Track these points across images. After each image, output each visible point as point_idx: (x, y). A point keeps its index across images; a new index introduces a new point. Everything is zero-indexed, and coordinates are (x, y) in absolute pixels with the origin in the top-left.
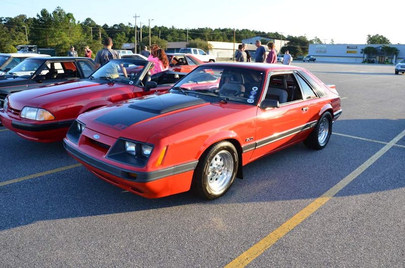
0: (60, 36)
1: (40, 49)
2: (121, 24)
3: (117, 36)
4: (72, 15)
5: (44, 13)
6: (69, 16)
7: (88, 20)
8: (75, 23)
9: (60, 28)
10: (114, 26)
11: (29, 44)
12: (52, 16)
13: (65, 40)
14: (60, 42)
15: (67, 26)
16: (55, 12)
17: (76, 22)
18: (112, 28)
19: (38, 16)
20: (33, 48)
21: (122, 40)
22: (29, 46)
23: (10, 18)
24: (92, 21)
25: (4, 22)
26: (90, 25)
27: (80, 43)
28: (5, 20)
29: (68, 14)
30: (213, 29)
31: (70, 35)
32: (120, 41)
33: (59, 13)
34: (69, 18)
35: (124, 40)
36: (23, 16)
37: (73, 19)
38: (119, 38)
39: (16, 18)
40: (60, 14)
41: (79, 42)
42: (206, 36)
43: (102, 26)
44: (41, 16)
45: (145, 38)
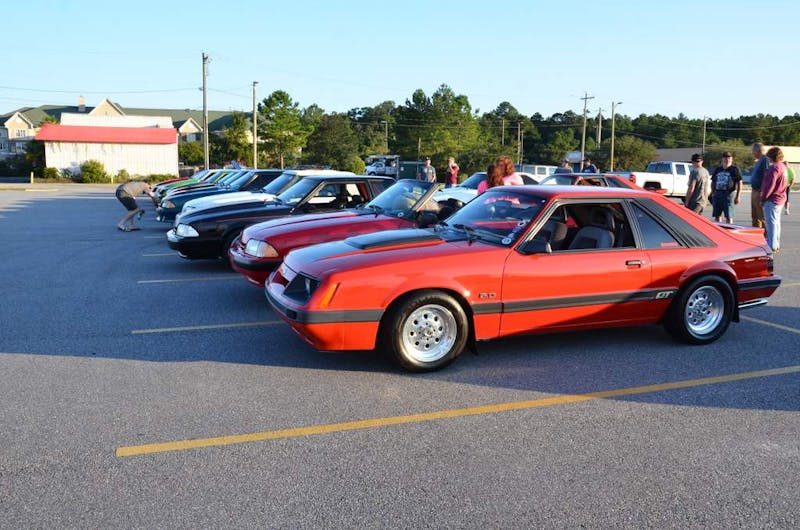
0: (441, 138)
1: (405, 163)
2: (570, 113)
3: (556, 136)
4: (465, 98)
5: (418, 97)
6: (461, 101)
7: (504, 105)
8: (469, 113)
9: (443, 123)
10: (554, 116)
11: (388, 154)
12: (432, 101)
13: (450, 145)
14: (440, 150)
15: (454, 119)
16: (436, 95)
17: (473, 112)
18: (551, 120)
19: (408, 102)
20: (393, 160)
21: (567, 146)
22: (387, 157)
23: (369, 109)
24: (512, 108)
25: (358, 116)
26: (506, 116)
27: (475, 152)
28: (359, 113)
29: (459, 98)
30: (781, 118)
31: (460, 135)
32: (561, 146)
33: (444, 96)
34: (460, 104)
35: (572, 144)
36: (390, 102)
37: (468, 106)
38: (560, 141)
39: (377, 108)
40: (444, 98)
41: (474, 149)
42: (759, 133)
43: (529, 116)
44: (412, 103)
45: (606, 141)
